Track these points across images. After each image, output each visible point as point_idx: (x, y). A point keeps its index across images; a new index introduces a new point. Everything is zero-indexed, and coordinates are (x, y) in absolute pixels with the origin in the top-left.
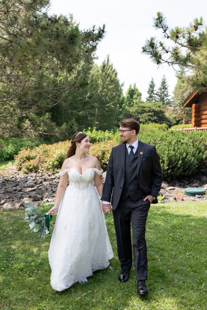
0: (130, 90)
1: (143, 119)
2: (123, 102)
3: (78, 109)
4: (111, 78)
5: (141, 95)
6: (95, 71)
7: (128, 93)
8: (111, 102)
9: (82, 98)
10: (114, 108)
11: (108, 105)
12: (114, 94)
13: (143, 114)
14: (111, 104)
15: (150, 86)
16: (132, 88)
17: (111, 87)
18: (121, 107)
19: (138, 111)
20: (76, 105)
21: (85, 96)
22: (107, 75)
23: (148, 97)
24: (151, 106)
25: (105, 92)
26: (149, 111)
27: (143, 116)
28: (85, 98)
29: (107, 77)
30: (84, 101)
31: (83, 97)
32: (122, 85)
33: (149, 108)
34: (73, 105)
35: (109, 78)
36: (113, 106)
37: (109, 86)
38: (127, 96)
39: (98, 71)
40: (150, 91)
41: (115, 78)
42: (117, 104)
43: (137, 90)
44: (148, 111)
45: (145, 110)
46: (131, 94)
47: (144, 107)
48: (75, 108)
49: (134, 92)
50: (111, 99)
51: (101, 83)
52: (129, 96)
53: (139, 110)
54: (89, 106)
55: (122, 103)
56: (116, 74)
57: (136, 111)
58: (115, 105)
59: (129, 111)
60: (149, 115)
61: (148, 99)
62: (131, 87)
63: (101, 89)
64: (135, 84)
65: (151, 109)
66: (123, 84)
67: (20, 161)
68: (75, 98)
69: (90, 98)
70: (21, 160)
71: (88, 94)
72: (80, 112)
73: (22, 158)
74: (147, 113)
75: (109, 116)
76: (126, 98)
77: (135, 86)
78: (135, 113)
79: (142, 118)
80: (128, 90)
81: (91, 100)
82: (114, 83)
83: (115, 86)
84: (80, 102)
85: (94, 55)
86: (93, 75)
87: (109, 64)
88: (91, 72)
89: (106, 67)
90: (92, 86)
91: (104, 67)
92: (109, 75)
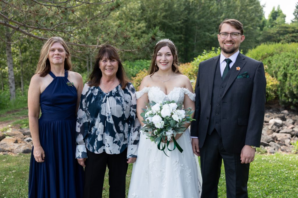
0: (273, 12)
1: (285, 41)
2: (265, 25)
3: (211, 31)
5: (285, 16)
7: (271, 15)
8: (249, 23)
9: (216, 19)
10: (253, 30)
11: (246, 27)
12: (253, 15)
13: (285, 35)
14: (249, 26)
15: (296, 7)
16: (276, 10)
17: (251, 8)
18: (261, 30)
19: (280, 32)
20: (209, 27)
21: (219, 17)
23: (294, 19)
24: (296, 26)
25: (243, 13)
26: (293, 32)
27: (285, 38)
28: (220, 19)
30: (218, 23)
31: (218, 19)
33: (293, 28)
34: (207, 27)
36: (252, 28)
37: (247, 7)
38: (269, 19)
40: (296, 13)
42: (256, 26)
43: (281, 12)
44: (291, 31)
45: (288, 31)
46: (274, 16)
47: (287, 28)
48: (209, 30)
49: (278, 14)
50: (250, 21)
51: (240, 4)
52: (272, 18)
53: (281, 30)
55: (263, 26)
57: (278, 33)
58: (255, 27)
59: (269, 33)
60: (292, 36)
61: (294, 21)
62: (274, 9)
63: (239, 10)
64: (279, 6)
65: (295, 30)
66: (265, 5)
67: (137, 84)
68: (209, 20)
70: (137, 82)
71: (223, 15)
72: (213, 33)
73: (138, 81)
74: (290, 33)
76: (268, 21)
77: (279, 8)
78: (275, 34)
79: (284, 39)
80: (271, 12)
82: (254, 4)
83: (255, 7)
84: (214, 23)
90: (228, 7)
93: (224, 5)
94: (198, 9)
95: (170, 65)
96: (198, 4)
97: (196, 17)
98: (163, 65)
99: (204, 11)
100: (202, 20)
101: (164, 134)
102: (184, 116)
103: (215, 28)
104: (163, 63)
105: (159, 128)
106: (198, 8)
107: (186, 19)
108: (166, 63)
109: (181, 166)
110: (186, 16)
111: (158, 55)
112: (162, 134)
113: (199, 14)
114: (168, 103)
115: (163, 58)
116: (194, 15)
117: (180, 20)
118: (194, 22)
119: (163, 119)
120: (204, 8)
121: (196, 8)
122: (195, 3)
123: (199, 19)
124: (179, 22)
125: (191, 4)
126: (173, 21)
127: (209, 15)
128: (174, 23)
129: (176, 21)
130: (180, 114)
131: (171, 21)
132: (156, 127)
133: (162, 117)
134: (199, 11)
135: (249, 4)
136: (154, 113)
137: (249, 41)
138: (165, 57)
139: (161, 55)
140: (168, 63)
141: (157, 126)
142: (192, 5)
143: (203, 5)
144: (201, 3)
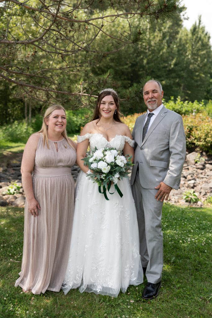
3: (161, 77)
4: (202, 43)
6: (183, 35)
8: (200, 70)
9: (166, 65)
10: (204, 77)
11: (197, 74)
17: (203, 53)
18: (211, 77)
20: (159, 74)
21: (170, 63)
22: (198, 39)
25: (194, 58)
28: (171, 65)
29: (198, 42)
30: (168, 69)
31: (168, 63)
34: (156, 73)
35: (200, 42)
37: (199, 52)
39: (187, 35)
41: (208, 43)
48: (158, 77)
50: (202, 67)
51: (190, 48)
54: (173, 75)
56: (209, 38)
58: (206, 74)
68: (158, 65)
69: (175, 65)
71: (174, 61)
72: (163, 80)
75: (198, 86)
81: (176, 67)
82: (207, 49)
83: (207, 52)
84: (164, 69)
85: (183, 15)
86: (181, 39)
87: (201, 26)
88: (179, 36)
89: (197, 30)
90: (179, 51)
91: (195, 30)
92: (200, 38)
93: (175, 49)
94: (146, 53)
95: (112, 113)
96: (148, 47)
97: (145, 61)
98: (106, 113)
99: (154, 54)
100: (153, 64)
103: (165, 74)
104: (106, 112)
106: (147, 51)
107: (135, 63)
108: (109, 111)
110: (133, 60)
111: (102, 103)
113: (148, 58)
115: (106, 106)
116: (143, 59)
117: (127, 64)
118: (143, 67)
120: (153, 51)
121: (145, 51)
122: (143, 45)
123: (148, 63)
124: (126, 67)
126: (120, 65)
127: (159, 59)
128: (121, 68)
129: (123, 66)
131: (118, 65)
134: (148, 54)
135: (200, 48)
137: (200, 90)
138: (108, 105)
139: (104, 103)
140: (110, 111)
141: (103, 171)
142: (141, 47)
143: (153, 48)
144: (150, 46)
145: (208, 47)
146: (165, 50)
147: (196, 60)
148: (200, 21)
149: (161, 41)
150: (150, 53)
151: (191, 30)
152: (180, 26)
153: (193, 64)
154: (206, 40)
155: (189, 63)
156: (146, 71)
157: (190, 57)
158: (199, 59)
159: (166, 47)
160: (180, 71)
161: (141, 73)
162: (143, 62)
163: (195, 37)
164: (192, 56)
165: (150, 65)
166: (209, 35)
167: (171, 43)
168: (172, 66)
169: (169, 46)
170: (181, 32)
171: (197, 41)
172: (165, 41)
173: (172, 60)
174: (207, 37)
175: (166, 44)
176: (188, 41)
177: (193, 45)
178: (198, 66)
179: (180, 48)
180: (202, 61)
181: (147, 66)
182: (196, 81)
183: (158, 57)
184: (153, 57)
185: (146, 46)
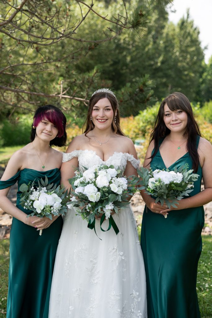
2: (204, 71)
4: (191, 38)
6: (169, 30)
9: (152, 63)
10: (194, 77)
11: (186, 73)
17: (192, 49)
18: (200, 77)
21: (156, 61)
22: (187, 34)
25: (183, 56)
28: (157, 63)
29: (187, 37)
30: (154, 67)
31: (154, 61)
32: (206, 48)
35: (189, 38)
36: (193, 75)
37: (188, 48)
38: (209, 64)
39: (174, 30)
41: (197, 39)
50: (191, 66)
51: (178, 44)
54: (160, 74)
56: (199, 33)
68: (143, 63)
69: (163, 62)
71: (161, 59)
81: (164, 65)
82: (196, 45)
83: (196, 49)
84: (149, 68)
85: (170, 8)
86: (167, 34)
87: (189, 20)
88: (165, 31)
89: (185, 24)
90: (166, 47)
91: (183, 24)
92: (189, 34)
93: (161, 45)
94: (130, 49)
95: (110, 122)
96: (131, 42)
97: (129, 59)
99: (137, 51)
100: (137, 62)
101: (99, 210)
102: (125, 187)
105: (94, 202)
106: (131, 47)
107: (117, 60)
109: (121, 255)
110: (115, 57)
111: (95, 109)
112: (98, 210)
113: (132, 55)
114: (106, 169)
116: (125, 56)
117: (108, 62)
118: (126, 65)
119: (99, 190)
120: (137, 48)
121: (128, 47)
122: (127, 41)
123: (132, 60)
124: (108, 65)
125: (122, 41)
127: (144, 56)
129: (104, 63)
130: (121, 184)
132: (89, 201)
133: (97, 188)
134: (132, 51)
135: (189, 44)
136: (87, 182)
137: (190, 91)
140: (107, 119)
141: (90, 199)
142: (124, 43)
143: (137, 44)
144: (134, 41)
145: (197, 43)
146: (150, 46)
147: (185, 58)
148: (188, 15)
149: (146, 36)
150: (134, 49)
151: (178, 24)
152: (166, 19)
153: (181, 61)
154: (195, 36)
155: (176, 61)
156: (130, 70)
157: (178, 54)
158: (189, 56)
159: (151, 43)
160: (168, 69)
161: (124, 71)
162: (126, 59)
163: (183, 32)
164: (180, 53)
165: (134, 63)
166: (198, 30)
167: (157, 38)
168: (159, 64)
169: (155, 42)
170: (167, 26)
171: (185, 36)
172: (150, 36)
173: (159, 57)
174: (196, 32)
175: (152, 40)
176: (175, 37)
177: (180, 41)
178: (188, 64)
179: (167, 44)
180: (192, 58)
181: (131, 64)
182: (185, 81)
183: (143, 54)
184: (137, 55)
185: (129, 42)
